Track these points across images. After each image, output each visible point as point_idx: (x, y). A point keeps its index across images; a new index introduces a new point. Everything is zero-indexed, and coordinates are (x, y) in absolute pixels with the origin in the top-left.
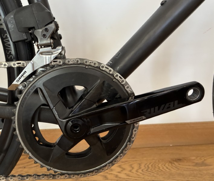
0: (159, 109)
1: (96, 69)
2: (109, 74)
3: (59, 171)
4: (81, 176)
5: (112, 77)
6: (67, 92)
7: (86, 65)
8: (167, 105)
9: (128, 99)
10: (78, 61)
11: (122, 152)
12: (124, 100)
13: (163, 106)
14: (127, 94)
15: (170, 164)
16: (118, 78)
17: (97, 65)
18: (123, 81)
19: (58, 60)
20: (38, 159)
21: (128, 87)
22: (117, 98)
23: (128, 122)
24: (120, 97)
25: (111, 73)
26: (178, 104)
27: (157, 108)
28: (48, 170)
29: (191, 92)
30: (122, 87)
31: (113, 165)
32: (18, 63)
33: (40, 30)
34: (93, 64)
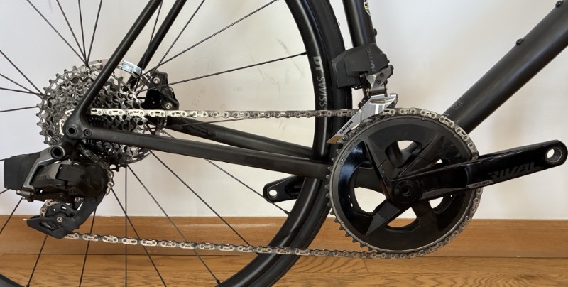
0: (510, 172)
1: (434, 121)
2: (450, 128)
3: (375, 249)
4: (403, 256)
5: (453, 132)
6: (391, 150)
7: (423, 117)
8: (521, 167)
9: (471, 159)
10: (413, 111)
11: (457, 228)
12: (465, 160)
13: (515, 168)
14: (469, 153)
15: (516, 282)
16: (460, 133)
17: (435, 117)
18: (466, 137)
19: (391, 110)
20: (352, 232)
21: (471, 145)
22: (456, 158)
23: (470, 186)
24: (461, 158)
25: (452, 127)
26: (535, 166)
27: (508, 170)
28: (362, 246)
29: (551, 153)
30: (464, 144)
31: (445, 244)
32: (344, 112)
33: (375, 76)
34: (430, 116)
